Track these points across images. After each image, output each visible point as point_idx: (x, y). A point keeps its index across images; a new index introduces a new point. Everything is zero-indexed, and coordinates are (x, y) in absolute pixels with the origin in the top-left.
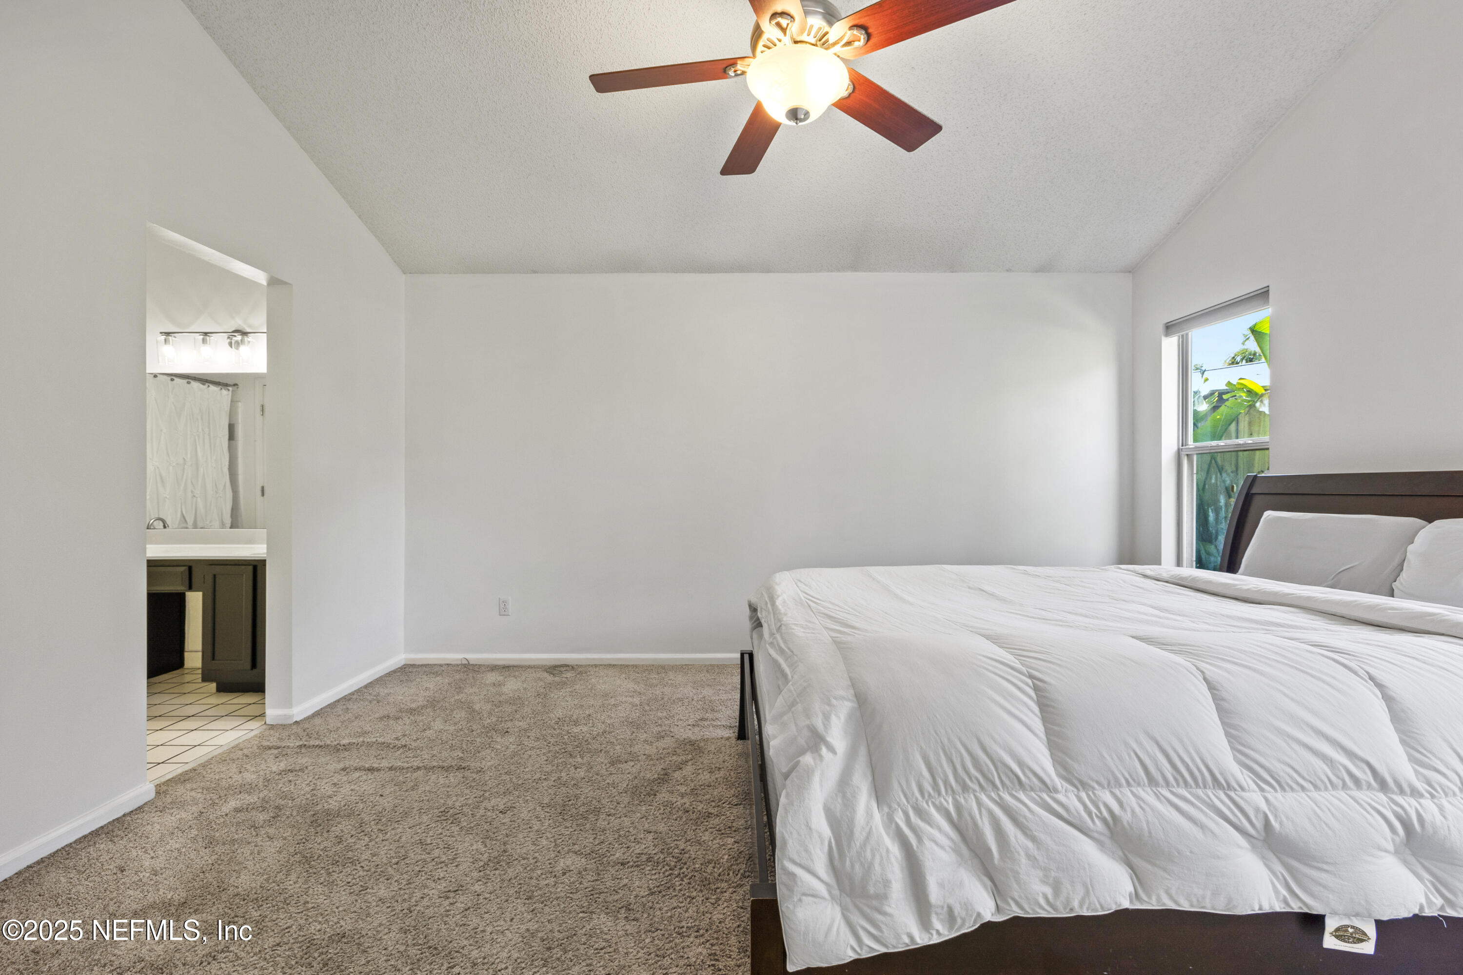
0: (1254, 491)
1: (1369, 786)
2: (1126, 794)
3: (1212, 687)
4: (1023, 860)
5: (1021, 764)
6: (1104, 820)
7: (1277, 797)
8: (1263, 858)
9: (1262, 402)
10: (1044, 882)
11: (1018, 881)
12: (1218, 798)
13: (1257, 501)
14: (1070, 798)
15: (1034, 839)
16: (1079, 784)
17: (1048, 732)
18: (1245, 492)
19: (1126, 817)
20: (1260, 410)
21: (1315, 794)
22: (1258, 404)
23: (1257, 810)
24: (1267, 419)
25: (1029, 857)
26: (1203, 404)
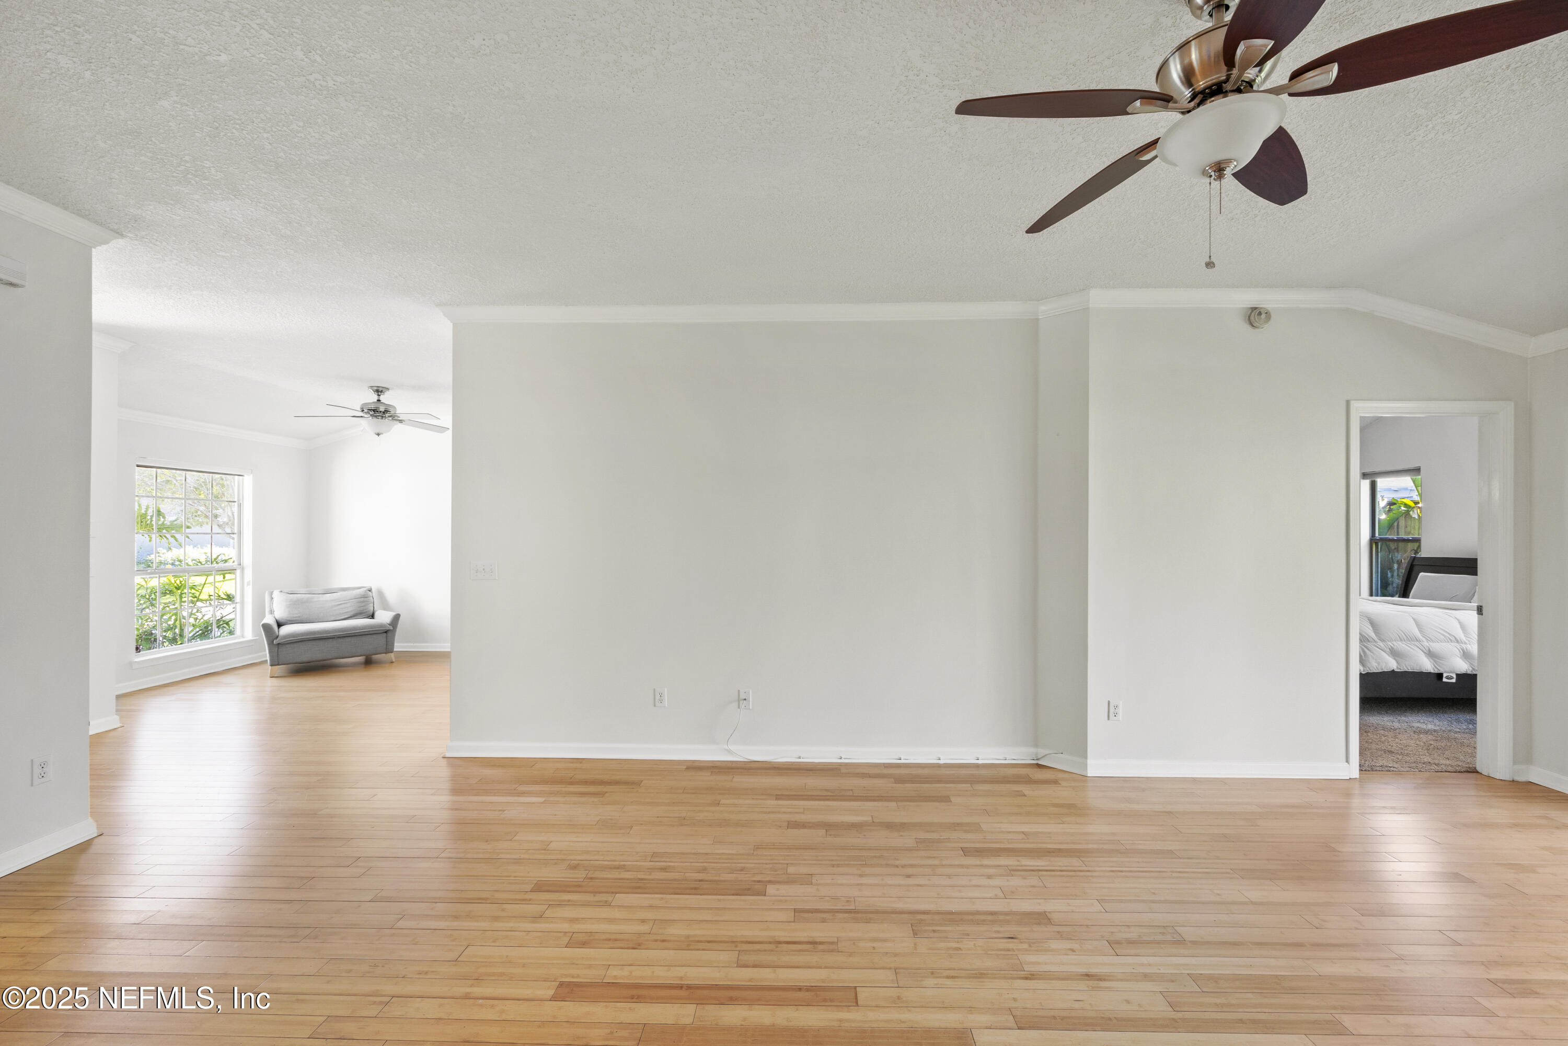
0: (1414, 564)
1: (1454, 641)
2: (1395, 643)
3: (1414, 620)
4: (1370, 657)
5: (1368, 635)
6: (1389, 649)
7: (1432, 644)
8: (1428, 659)
9: (1413, 511)
10: (1375, 662)
11: (1369, 663)
12: (1417, 643)
13: (1416, 568)
14: (1381, 644)
15: (1372, 653)
16: (1383, 641)
17: (1373, 629)
18: (1410, 564)
19: (1395, 648)
20: (1413, 516)
21: (1441, 644)
22: (1411, 513)
23: (1427, 646)
24: (1417, 521)
25: (1372, 657)
26: (1382, 515)
